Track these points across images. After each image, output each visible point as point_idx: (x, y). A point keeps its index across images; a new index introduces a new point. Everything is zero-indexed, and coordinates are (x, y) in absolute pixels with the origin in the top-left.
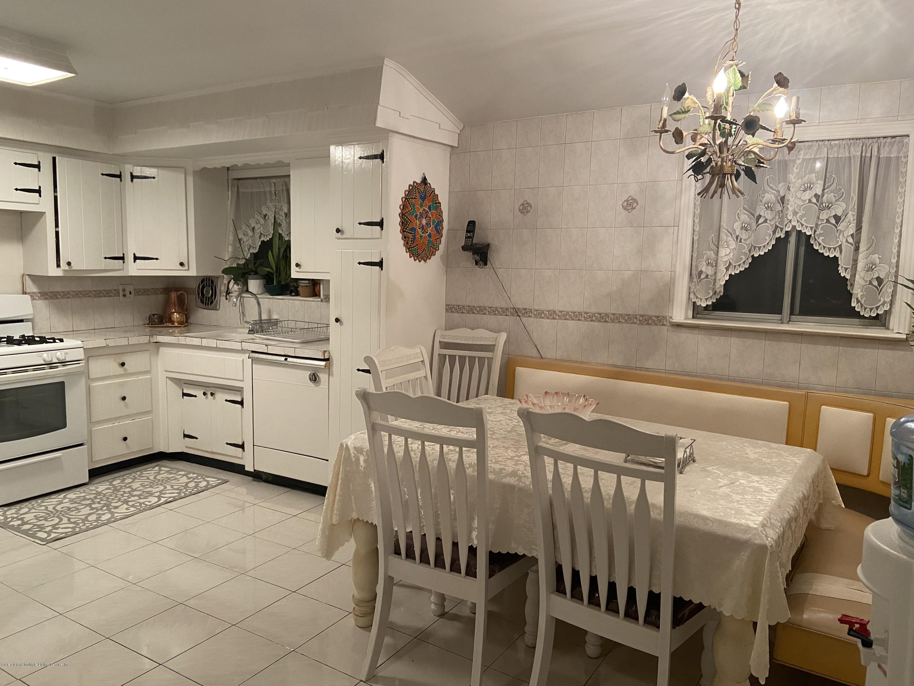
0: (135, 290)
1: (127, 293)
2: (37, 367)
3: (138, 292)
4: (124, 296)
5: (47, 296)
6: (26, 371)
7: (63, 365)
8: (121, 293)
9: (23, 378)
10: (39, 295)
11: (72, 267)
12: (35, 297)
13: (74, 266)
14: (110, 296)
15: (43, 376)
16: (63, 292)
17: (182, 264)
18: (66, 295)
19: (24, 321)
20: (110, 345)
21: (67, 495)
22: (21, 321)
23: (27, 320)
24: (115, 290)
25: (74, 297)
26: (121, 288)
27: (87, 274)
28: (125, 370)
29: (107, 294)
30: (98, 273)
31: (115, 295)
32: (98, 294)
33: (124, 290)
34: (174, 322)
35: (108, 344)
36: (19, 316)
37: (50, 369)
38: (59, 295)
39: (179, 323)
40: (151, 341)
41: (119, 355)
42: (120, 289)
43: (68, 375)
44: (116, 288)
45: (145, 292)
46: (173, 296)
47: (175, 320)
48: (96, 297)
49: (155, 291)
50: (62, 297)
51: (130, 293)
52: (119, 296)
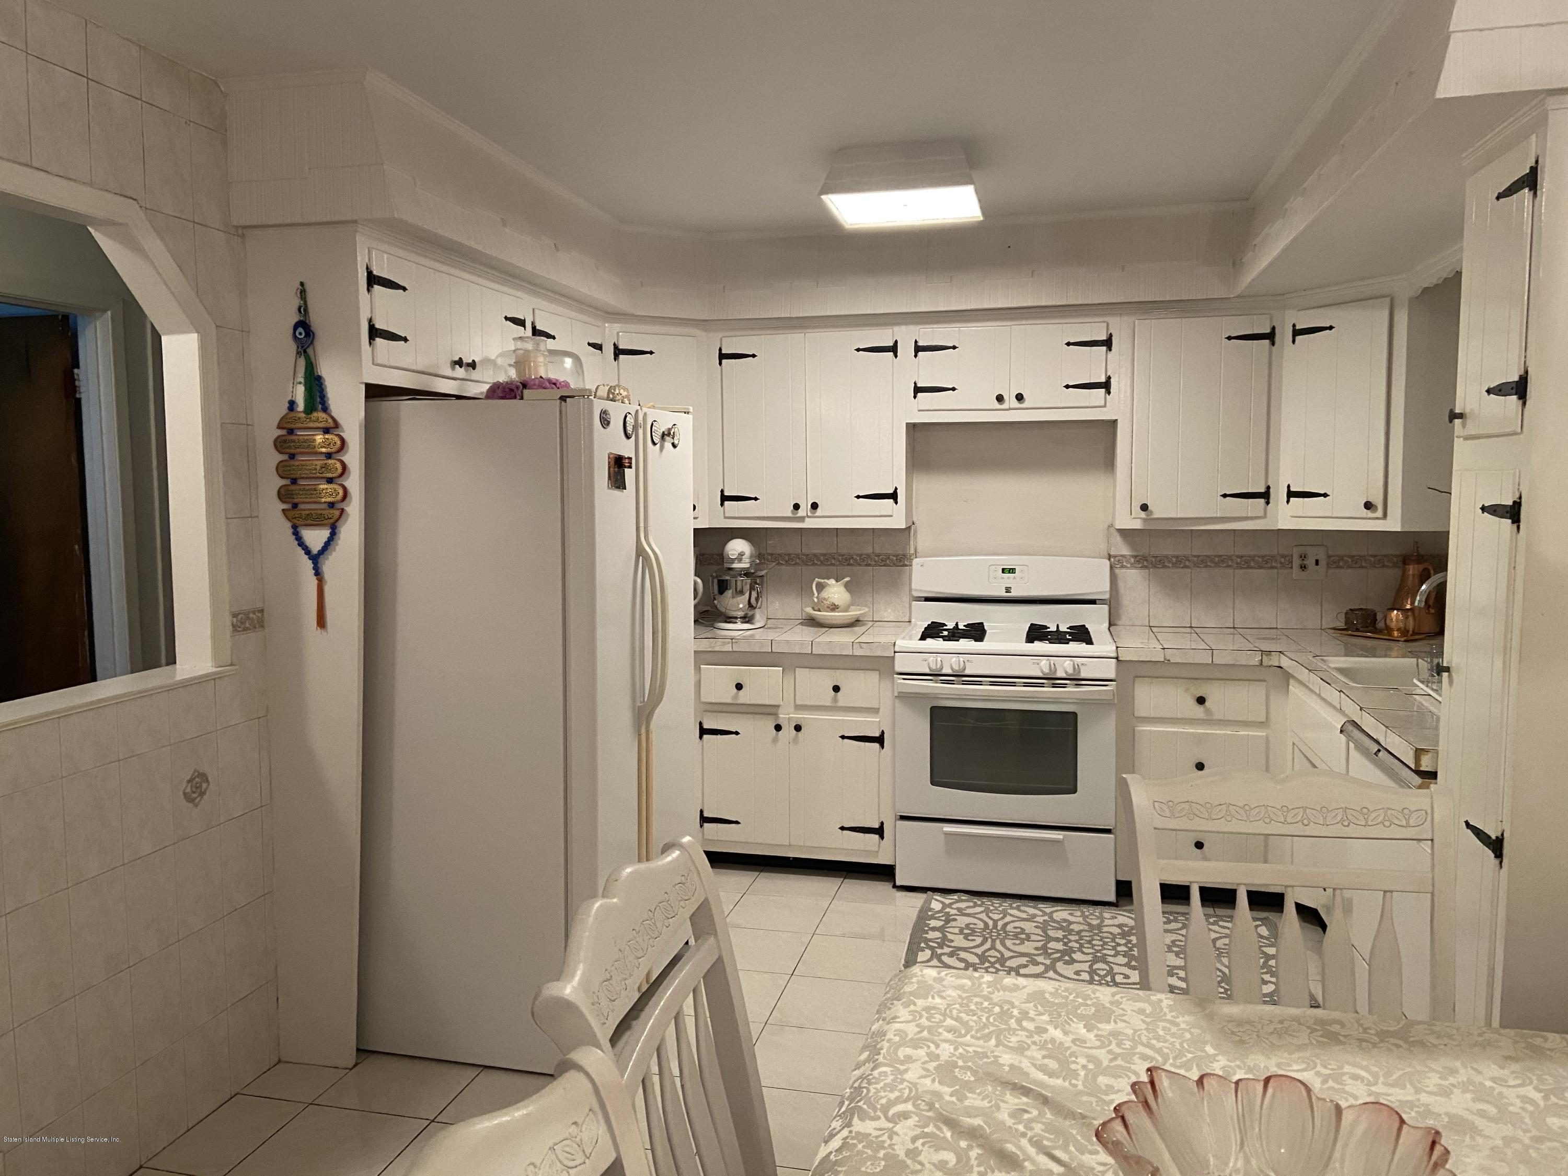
0: (1329, 557)
1: (1310, 562)
2: (1030, 681)
3: (1336, 562)
4: (1303, 567)
5: (1145, 563)
6: (980, 683)
7: (1076, 685)
8: (1296, 562)
9: (996, 694)
10: (1132, 560)
11: (1151, 512)
12: (1125, 564)
13: (1158, 512)
14: (1272, 568)
15: (1028, 698)
16: (1177, 557)
17: (1368, 506)
18: (1180, 562)
19: (1097, 602)
20: (1172, 661)
21: (1057, 911)
22: (1093, 602)
23: (1101, 602)
24: (1284, 556)
25: (1196, 565)
26: (1296, 553)
27: (1194, 526)
28: (1208, 711)
29: (1265, 562)
30: (1214, 523)
31: (1283, 566)
32: (1246, 563)
33: (1303, 557)
34: (1393, 630)
35: (1168, 658)
36: (1085, 594)
37: (1053, 687)
38: (1169, 562)
39: (1404, 632)
40: (1265, 663)
41: (1196, 682)
42: (1294, 555)
43: (1082, 702)
44: (1286, 553)
45: (1356, 562)
46: (1411, 573)
47: (1393, 625)
48: (1242, 568)
49: (1380, 562)
50: (1175, 565)
51: (1317, 562)
52: (1292, 568)
